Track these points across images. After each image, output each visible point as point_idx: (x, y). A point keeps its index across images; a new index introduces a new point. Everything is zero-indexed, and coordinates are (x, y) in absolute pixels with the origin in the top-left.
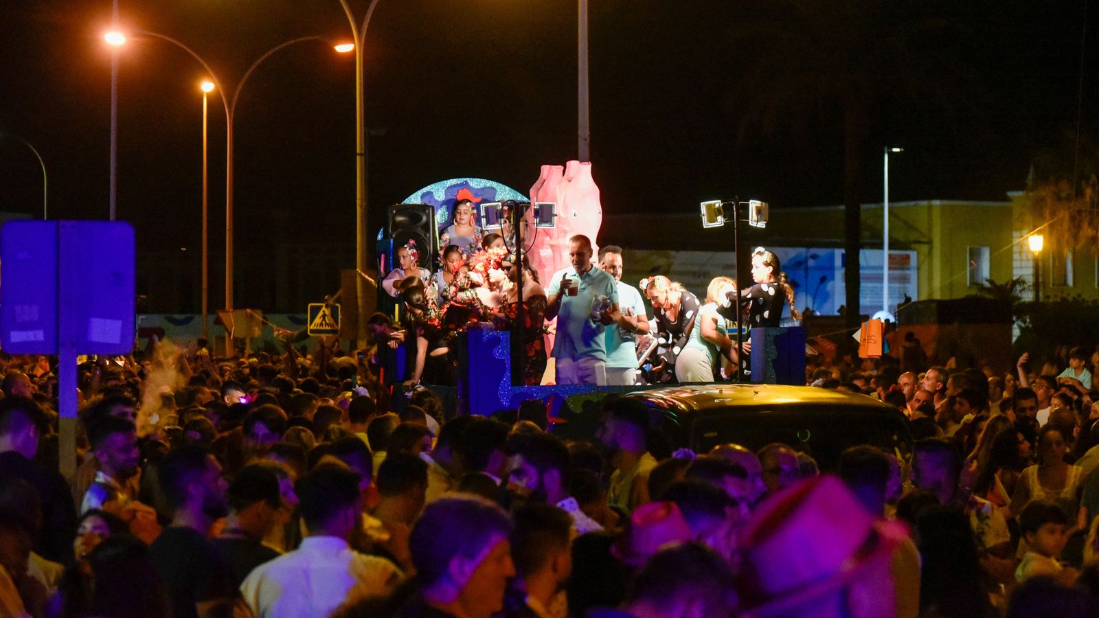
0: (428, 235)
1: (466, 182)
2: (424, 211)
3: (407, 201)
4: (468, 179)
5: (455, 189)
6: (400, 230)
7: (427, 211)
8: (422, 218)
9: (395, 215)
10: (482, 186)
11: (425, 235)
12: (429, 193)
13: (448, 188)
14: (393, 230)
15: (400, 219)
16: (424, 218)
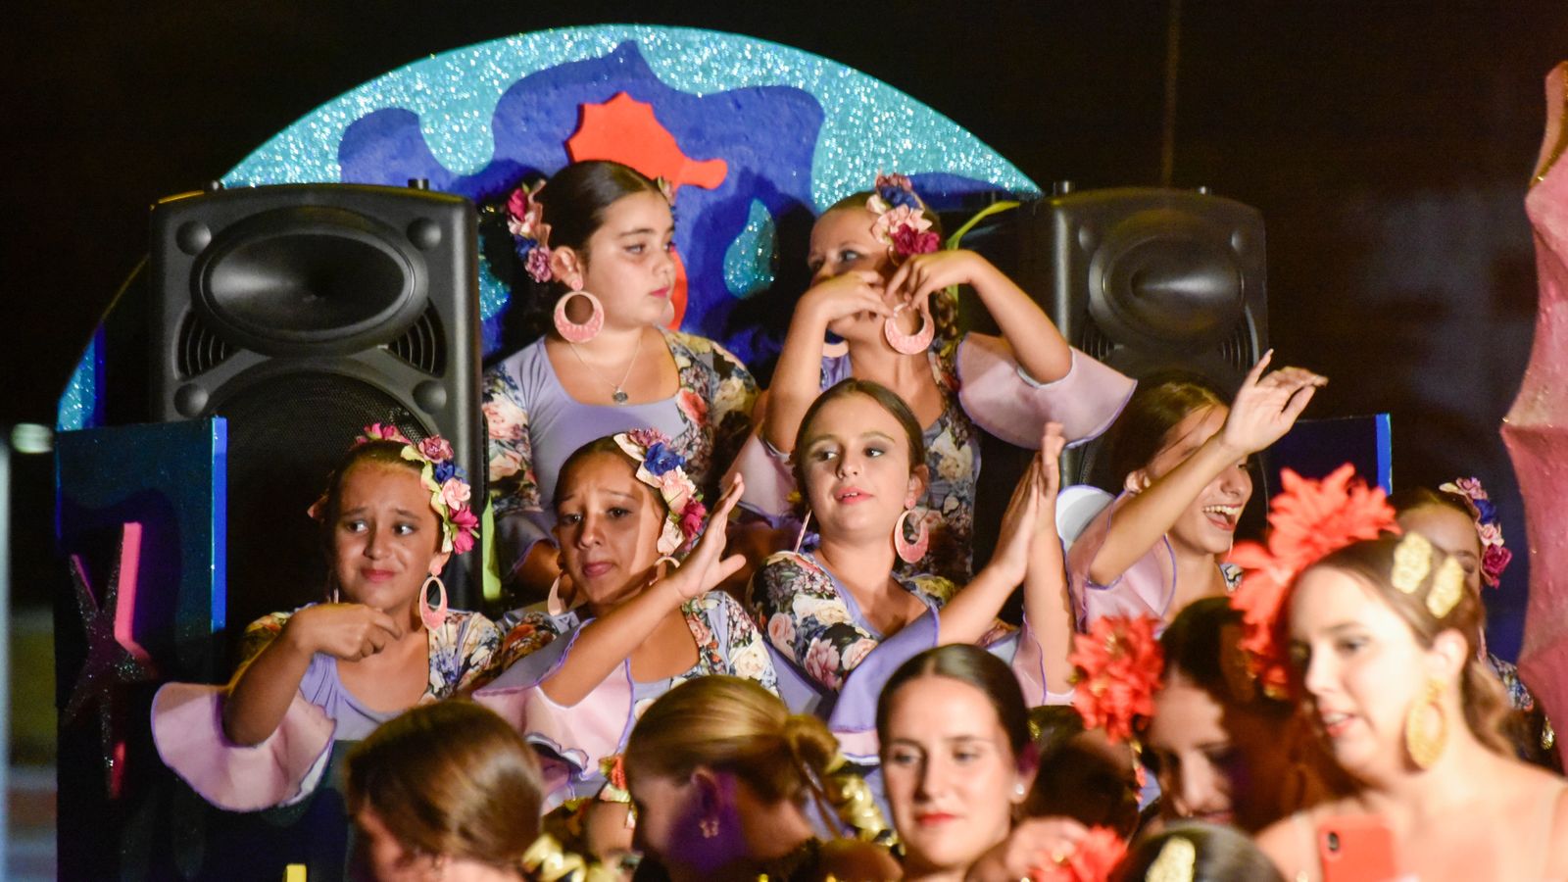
0: (440, 396)
1: (630, 49)
2: (413, 233)
3: (253, 172)
4: (648, 37)
5: (560, 102)
6: (245, 360)
7: (434, 235)
8: (396, 283)
9: (206, 263)
10: (744, 75)
11: (420, 393)
12: (397, 123)
13: (515, 90)
14: (193, 366)
15: (236, 283)
16: (415, 284)
